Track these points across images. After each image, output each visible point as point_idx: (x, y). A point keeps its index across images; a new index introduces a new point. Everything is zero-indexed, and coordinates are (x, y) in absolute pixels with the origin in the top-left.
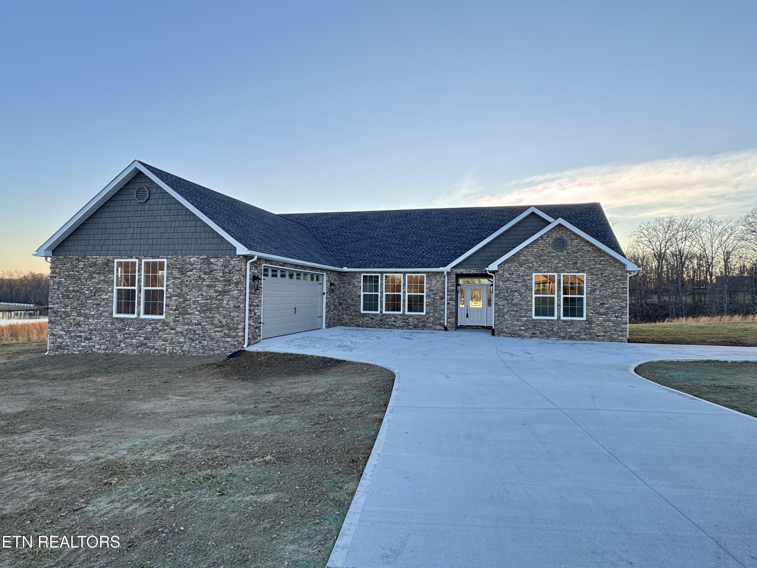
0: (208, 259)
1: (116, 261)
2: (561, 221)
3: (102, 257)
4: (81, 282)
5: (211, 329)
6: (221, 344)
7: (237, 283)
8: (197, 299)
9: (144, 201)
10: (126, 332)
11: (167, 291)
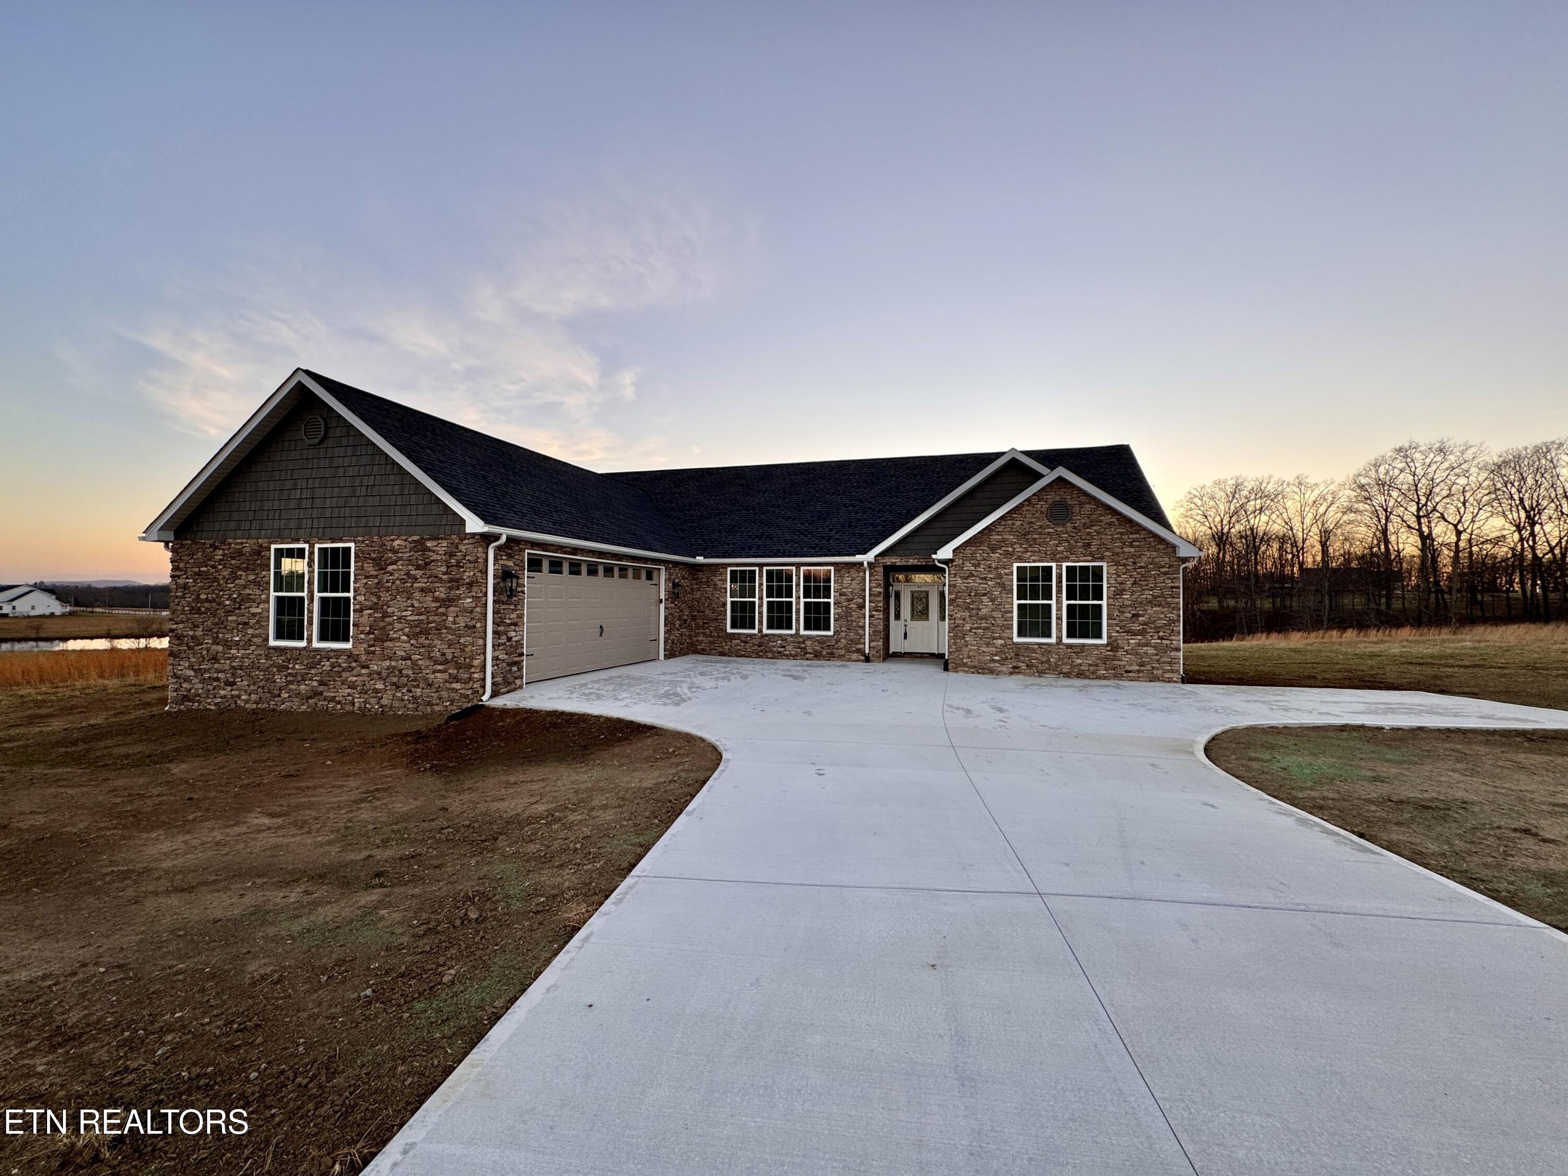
0: (421, 542)
1: (273, 547)
2: (1061, 472)
3: (251, 541)
4: (219, 585)
5: (427, 667)
6: (444, 694)
7: (470, 585)
8: (404, 614)
9: (317, 441)
10: (289, 671)
11: (355, 599)
